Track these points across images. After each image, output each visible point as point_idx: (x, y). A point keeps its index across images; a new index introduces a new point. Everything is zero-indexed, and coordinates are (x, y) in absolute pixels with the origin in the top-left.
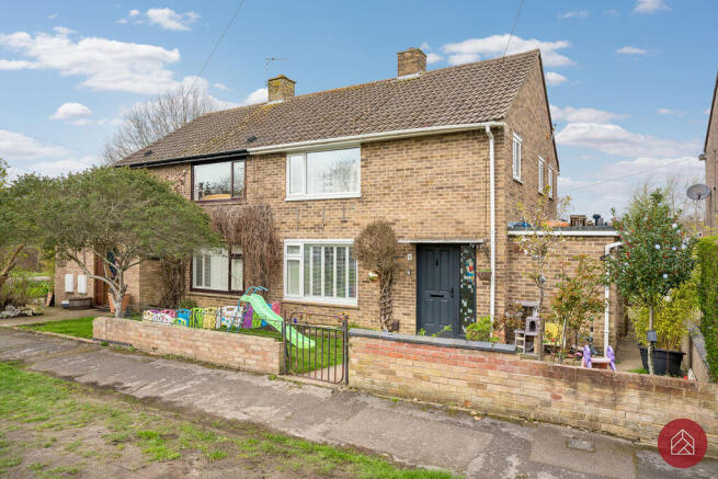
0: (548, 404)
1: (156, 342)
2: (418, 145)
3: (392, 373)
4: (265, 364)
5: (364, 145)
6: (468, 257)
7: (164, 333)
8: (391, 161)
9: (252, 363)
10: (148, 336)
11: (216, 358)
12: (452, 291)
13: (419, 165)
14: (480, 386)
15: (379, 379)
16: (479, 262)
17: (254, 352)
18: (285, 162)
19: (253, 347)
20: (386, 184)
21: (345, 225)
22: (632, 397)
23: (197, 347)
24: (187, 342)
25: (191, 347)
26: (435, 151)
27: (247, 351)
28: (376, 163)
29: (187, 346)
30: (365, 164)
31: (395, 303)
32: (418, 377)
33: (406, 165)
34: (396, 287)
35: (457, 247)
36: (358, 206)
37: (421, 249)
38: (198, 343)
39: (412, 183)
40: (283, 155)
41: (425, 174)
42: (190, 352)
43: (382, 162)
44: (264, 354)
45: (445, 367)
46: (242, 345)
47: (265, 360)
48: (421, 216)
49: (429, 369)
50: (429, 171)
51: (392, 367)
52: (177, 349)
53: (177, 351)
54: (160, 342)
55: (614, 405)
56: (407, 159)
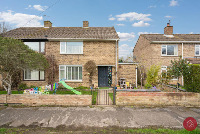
0: (168, 102)
1: (35, 101)
2: (99, 43)
3: (129, 100)
4: (86, 103)
5: (84, 41)
6: (110, 69)
7: (40, 98)
8: (91, 46)
9: (81, 103)
10: (31, 100)
11: (66, 103)
12: (106, 77)
13: (99, 47)
14: (152, 100)
15: (125, 102)
16: (113, 70)
17: (81, 100)
18: (59, 43)
19: (82, 98)
20: (90, 52)
21: (79, 61)
22: (184, 97)
23: (56, 101)
24: (51, 100)
25: (53, 101)
26: (103, 45)
27: (79, 100)
28: (87, 46)
29: (52, 101)
30: (84, 46)
31: (93, 80)
32: (136, 100)
33: (95, 47)
34: (93, 76)
35: (107, 67)
36: (82, 57)
37: (99, 67)
38: (56, 100)
39: (97, 52)
40: (59, 41)
41: (100, 50)
42: (53, 103)
43: (89, 46)
44: (86, 100)
45: (143, 96)
46: (76, 98)
47: (86, 102)
48: (99, 59)
49: (140, 98)
50: (101, 49)
51: (129, 98)
52: (46, 103)
53: (47, 103)
54: (37, 101)
55: (181, 100)
56: (96, 46)
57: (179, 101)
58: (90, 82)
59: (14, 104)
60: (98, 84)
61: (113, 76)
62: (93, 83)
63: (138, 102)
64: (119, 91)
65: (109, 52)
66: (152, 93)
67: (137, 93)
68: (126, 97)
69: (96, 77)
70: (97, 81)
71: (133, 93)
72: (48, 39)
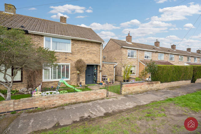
0: (148, 88)
1: (55, 102)
2: (86, 43)
3: (130, 90)
4: (103, 96)
5: (72, 40)
6: (95, 67)
7: (60, 98)
8: (79, 46)
9: (98, 97)
10: (49, 101)
11: (86, 99)
12: (92, 75)
13: (87, 47)
14: (141, 88)
15: (128, 91)
16: (98, 68)
17: (99, 94)
18: (43, 38)
19: (99, 93)
20: (78, 50)
21: (66, 59)
22: (154, 84)
23: (77, 98)
24: (72, 98)
25: (74, 99)
26: (90, 45)
27: (97, 94)
28: (76, 45)
29: (73, 99)
30: (73, 45)
31: (80, 78)
32: (134, 89)
33: (83, 47)
34: (81, 74)
35: (93, 66)
36: (70, 55)
37: (88, 66)
38: (78, 97)
39: (85, 51)
40: (42, 36)
41: (88, 50)
42: (74, 101)
43: (77, 45)
44: (102, 93)
45: (137, 86)
46: (95, 93)
47: (103, 95)
48: (87, 59)
49: (135, 87)
50: (89, 49)
51: (130, 89)
52: (67, 101)
53: (68, 102)
54: (56, 101)
55: (153, 86)
56: (84, 46)
57: (152, 87)
58: (78, 80)
59: (27, 109)
60: (85, 82)
61: (98, 74)
62: (81, 81)
63: (134, 90)
64: (124, 84)
65: (95, 52)
66: (141, 83)
67: (134, 84)
68: (128, 88)
69: (84, 75)
70: (85, 79)
71: (132, 84)
72: (28, 31)
